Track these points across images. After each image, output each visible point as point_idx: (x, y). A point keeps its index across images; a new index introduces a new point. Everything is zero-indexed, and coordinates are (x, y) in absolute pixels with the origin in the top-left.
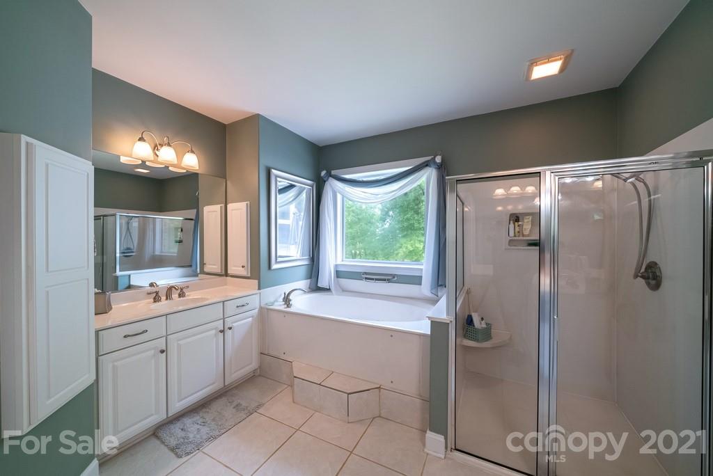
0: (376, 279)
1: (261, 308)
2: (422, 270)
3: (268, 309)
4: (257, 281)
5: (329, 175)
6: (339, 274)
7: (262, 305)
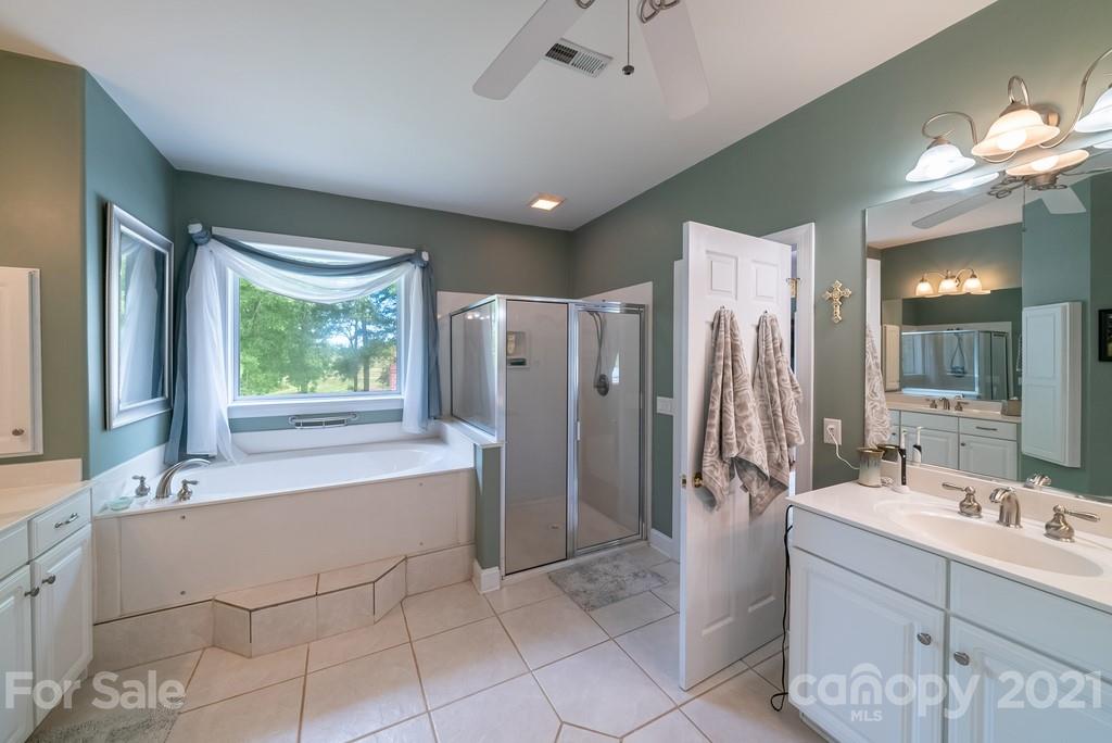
0: (327, 423)
1: (94, 520)
2: (402, 400)
3: (119, 517)
4: (79, 461)
5: (209, 235)
6: (236, 426)
7: (95, 514)
